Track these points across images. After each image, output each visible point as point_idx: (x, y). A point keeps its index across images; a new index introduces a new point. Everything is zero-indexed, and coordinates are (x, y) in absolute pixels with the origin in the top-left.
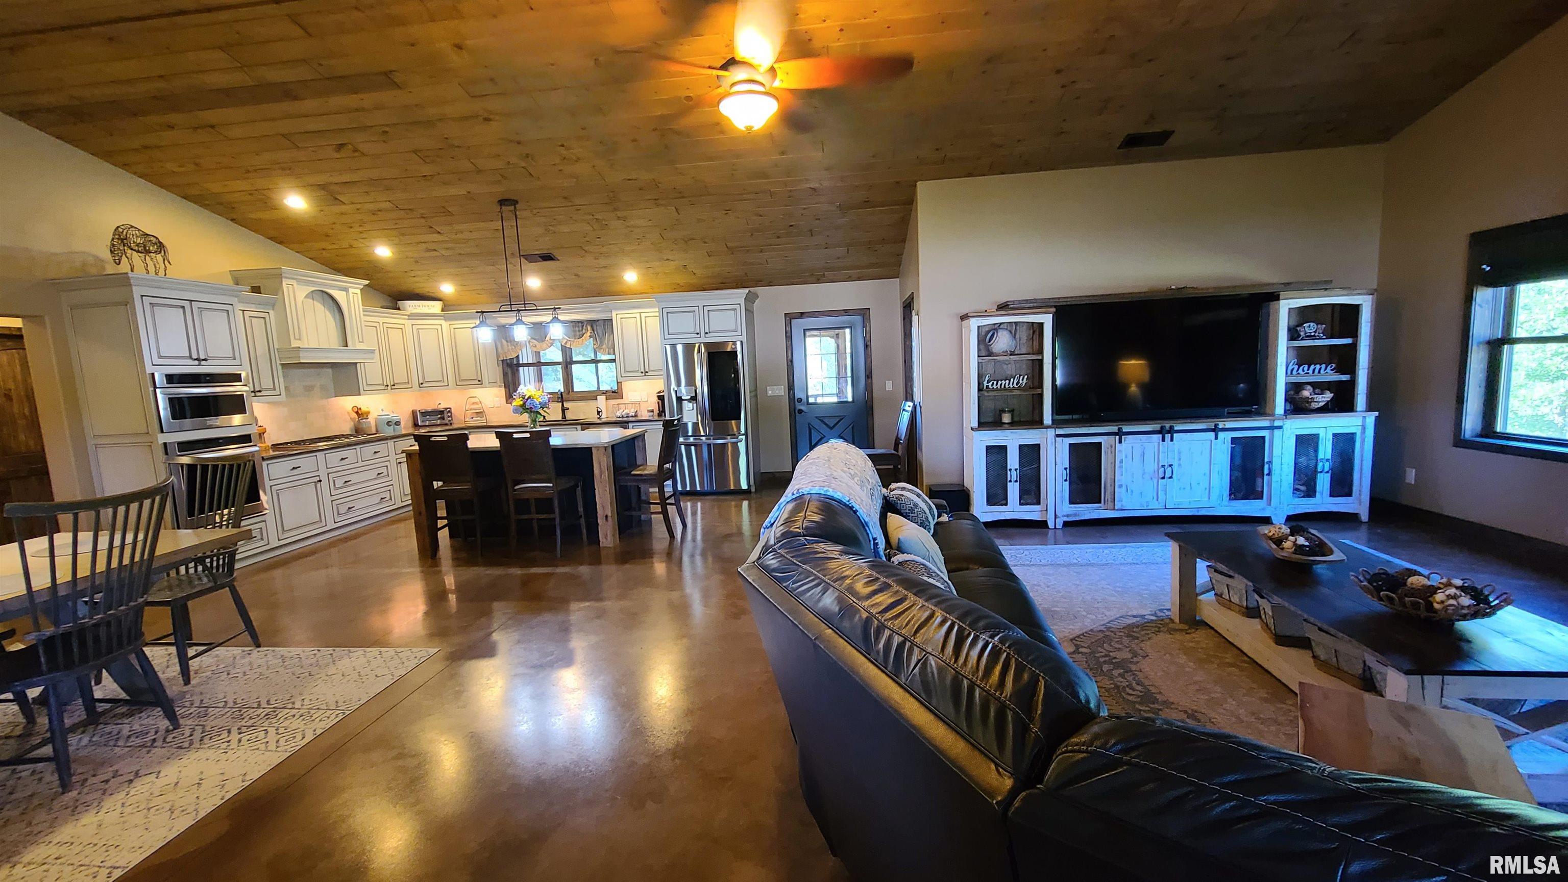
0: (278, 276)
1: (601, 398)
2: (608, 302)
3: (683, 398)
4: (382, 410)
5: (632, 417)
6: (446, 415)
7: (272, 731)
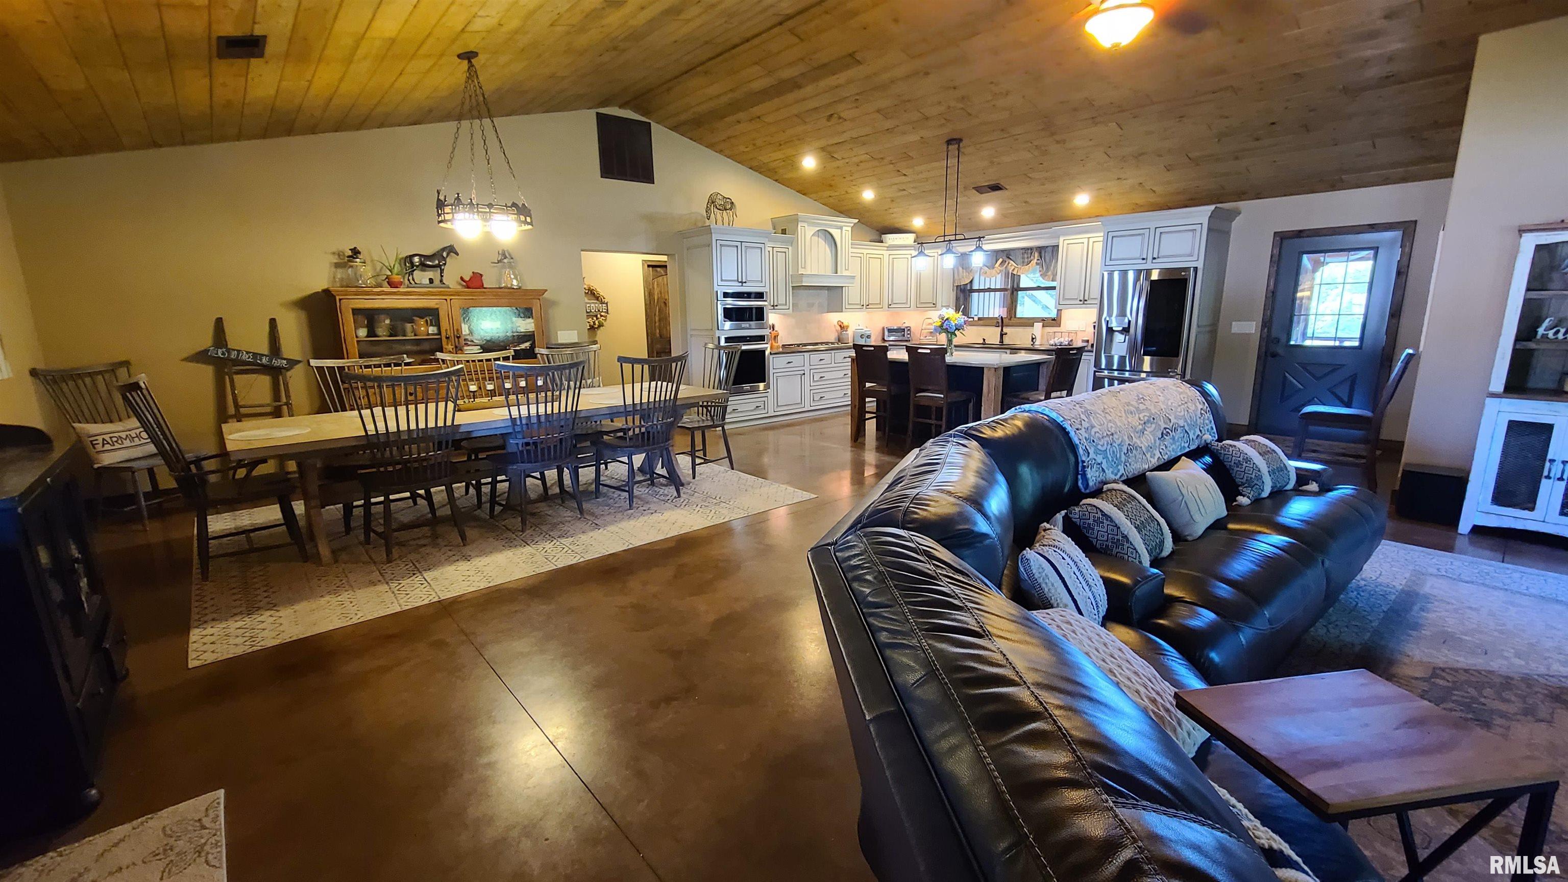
0: (794, 220)
1: (1038, 326)
2: (1057, 228)
3: (1114, 329)
4: (858, 325)
6: (905, 332)
7: (713, 511)
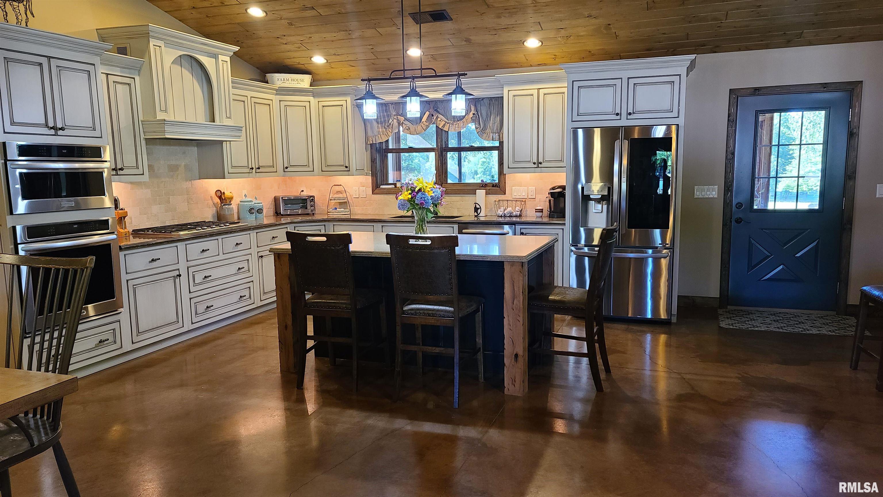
0: (145, 35)
1: (481, 193)
2: (502, 75)
3: (591, 197)
4: (245, 196)
5: (516, 216)
6: (309, 204)
